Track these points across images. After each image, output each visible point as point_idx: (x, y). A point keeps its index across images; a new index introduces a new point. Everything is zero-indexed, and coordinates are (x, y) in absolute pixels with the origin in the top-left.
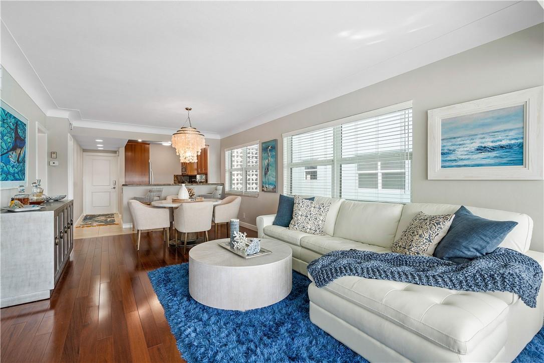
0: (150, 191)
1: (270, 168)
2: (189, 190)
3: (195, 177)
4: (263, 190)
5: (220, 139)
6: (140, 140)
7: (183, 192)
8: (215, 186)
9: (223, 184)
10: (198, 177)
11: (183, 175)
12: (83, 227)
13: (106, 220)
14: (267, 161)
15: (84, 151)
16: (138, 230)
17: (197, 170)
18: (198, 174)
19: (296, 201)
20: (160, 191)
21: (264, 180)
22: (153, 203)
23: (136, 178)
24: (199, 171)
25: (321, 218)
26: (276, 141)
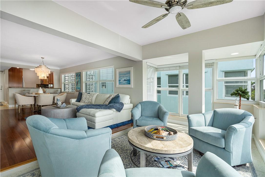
0: (24, 90)
1: (78, 82)
2: (43, 90)
3: (48, 85)
4: (76, 91)
5: (59, 69)
6: (18, 68)
7: (41, 91)
8: (57, 89)
9: (61, 89)
10: (49, 85)
11: (41, 84)
14: (77, 80)
16: (19, 105)
17: (49, 82)
18: (49, 84)
19: (83, 94)
20: (30, 91)
21: (76, 87)
22: (26, 95)
24: (50, 83)
25: (90, 99)
26: (80, 73)
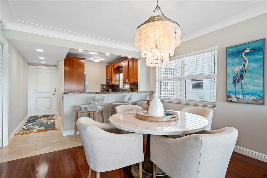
11: (107, 85)
12: (22, 134)
13: (47, 123)
15: (29, 64)
23: (73, 86)
